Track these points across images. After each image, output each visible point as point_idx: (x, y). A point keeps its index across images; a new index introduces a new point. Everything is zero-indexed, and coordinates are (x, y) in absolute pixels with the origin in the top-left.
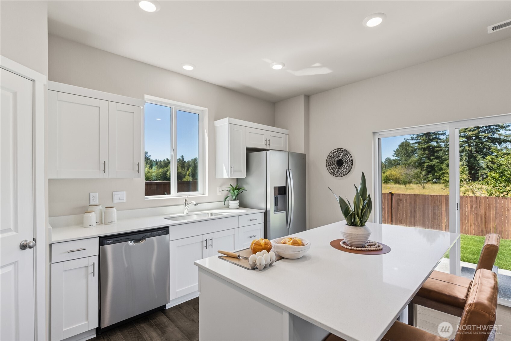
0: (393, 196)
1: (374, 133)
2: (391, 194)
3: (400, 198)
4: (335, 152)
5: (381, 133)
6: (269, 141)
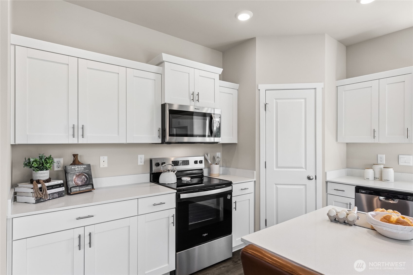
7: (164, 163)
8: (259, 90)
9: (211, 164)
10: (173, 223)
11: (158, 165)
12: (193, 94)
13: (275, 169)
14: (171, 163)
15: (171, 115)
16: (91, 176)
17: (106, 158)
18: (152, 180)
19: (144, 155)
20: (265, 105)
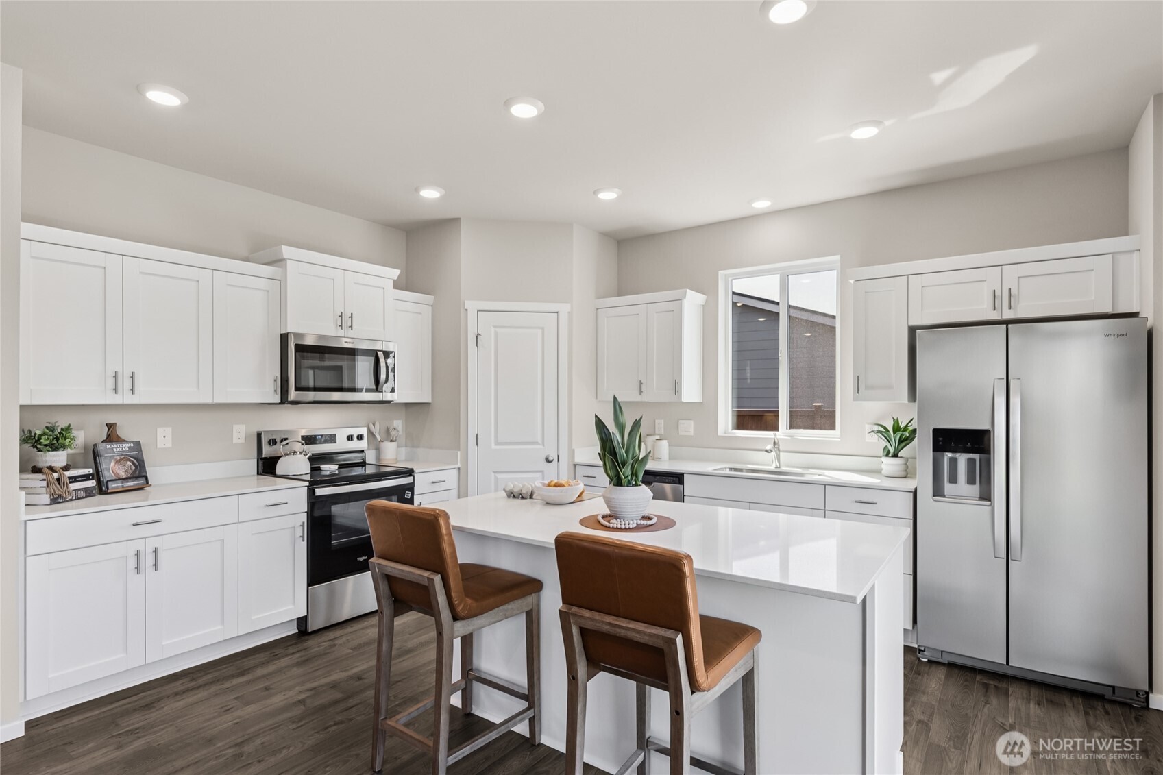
6: (1012, 295)
7: (286, 439)
8: (467, 310)
9: (381, 441)
10: (303, 537)
11: (273, 442)
12: (341, 316)
13: (493, 447)
14: (300, 439)
15: (301, 353)
16: (143, 462)
17: (169, 431)
18: (262, 471)
19: (244, 426)
20: (477, 337)
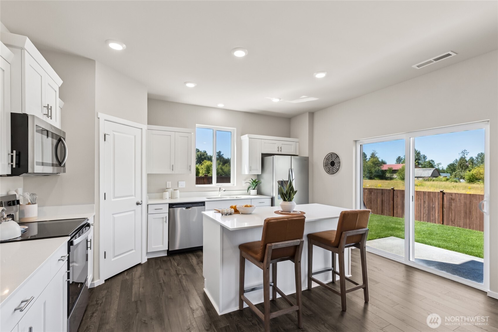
0: (444, 195)
1: (356, 141)
2: (442, 193)
3: (453, 198)
4: (330, 155)
5: (361, 141)
6: (281, 148)
8: (99, 118)
12: (48, 107)
13: (112, 199)
20: (105, 136)
